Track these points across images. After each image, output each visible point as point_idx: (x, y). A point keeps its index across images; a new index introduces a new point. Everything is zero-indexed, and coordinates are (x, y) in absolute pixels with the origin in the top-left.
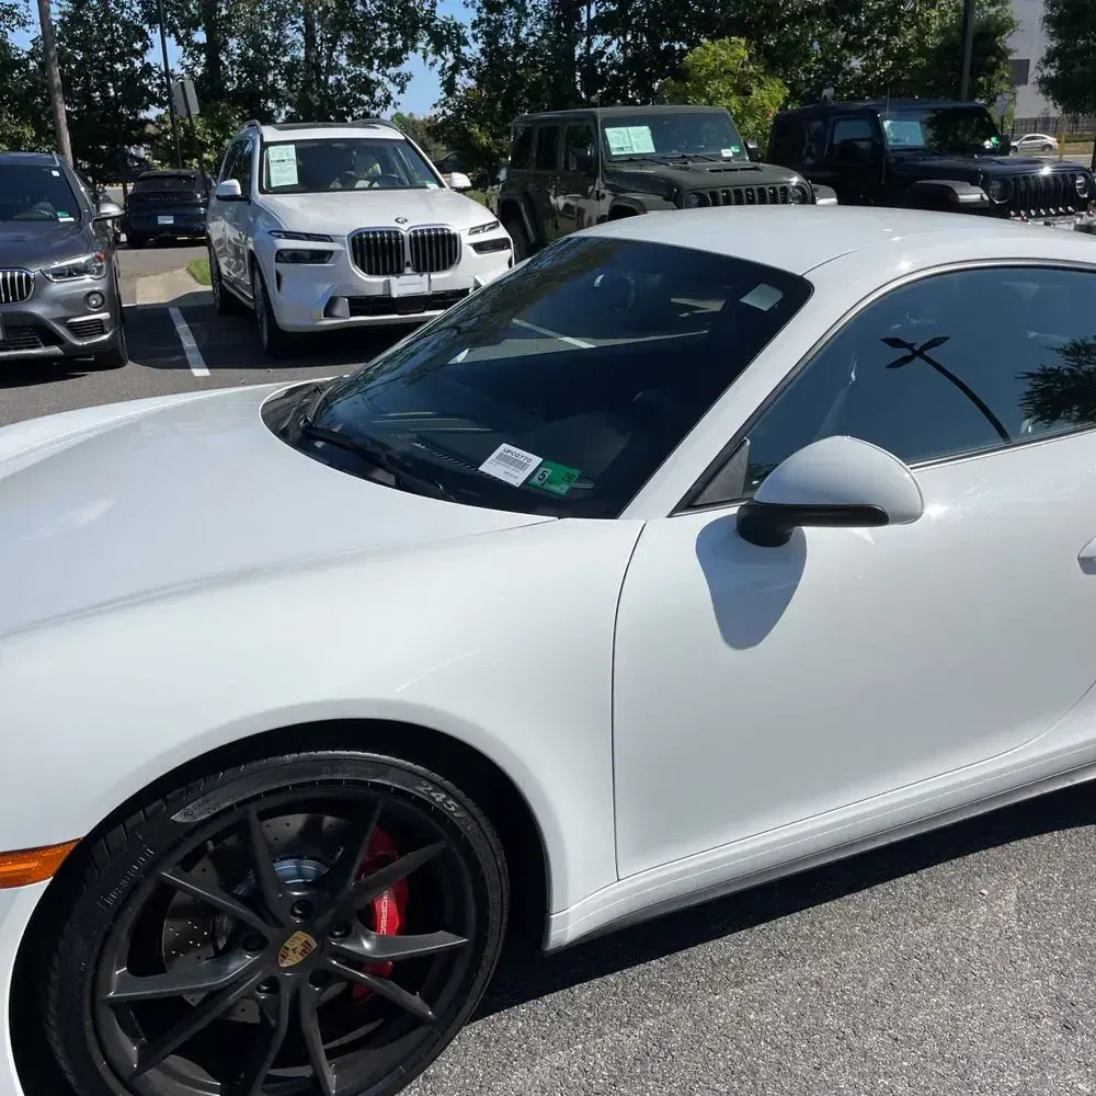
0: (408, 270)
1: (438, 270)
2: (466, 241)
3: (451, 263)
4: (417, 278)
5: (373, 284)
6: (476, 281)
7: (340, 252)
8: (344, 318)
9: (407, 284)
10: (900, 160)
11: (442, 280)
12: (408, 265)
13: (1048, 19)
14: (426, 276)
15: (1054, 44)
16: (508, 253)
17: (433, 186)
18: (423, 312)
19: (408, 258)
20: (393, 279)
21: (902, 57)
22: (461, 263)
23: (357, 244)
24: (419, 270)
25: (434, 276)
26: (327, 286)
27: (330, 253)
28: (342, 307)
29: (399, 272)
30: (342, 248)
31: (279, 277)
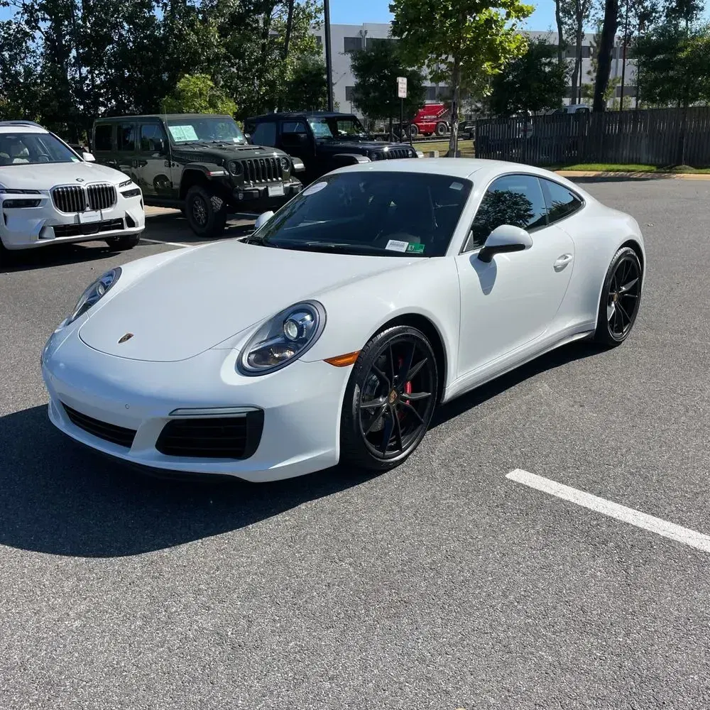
0: (88, 209)
1: (105, 207)
2: (119, 190)
3: (112, 203)
4: (94, 213)
5: (68, 218)
6: (126, 213)
7: (45, 200)
8: (50, 238)
9: (89, 217)
10: (322, 143)
11: (109, 213)
12: (88, 206)
13: (353, 67)
14: (99, 211)
15: (358, 81)
16: (140, 197)
17: (76, 161)
18: (97, 232)
19: (87, 201)
20: (80, 214)
21: (271, 84)
22: (118, 203)
23: (57, 194)
24: (94, 208)
25: (104, 211)
26: (39, 221)
27: (40, 200)
28: (50, 232)
29: (83, 210)
30: (48, 197)
31: (5, 217)
